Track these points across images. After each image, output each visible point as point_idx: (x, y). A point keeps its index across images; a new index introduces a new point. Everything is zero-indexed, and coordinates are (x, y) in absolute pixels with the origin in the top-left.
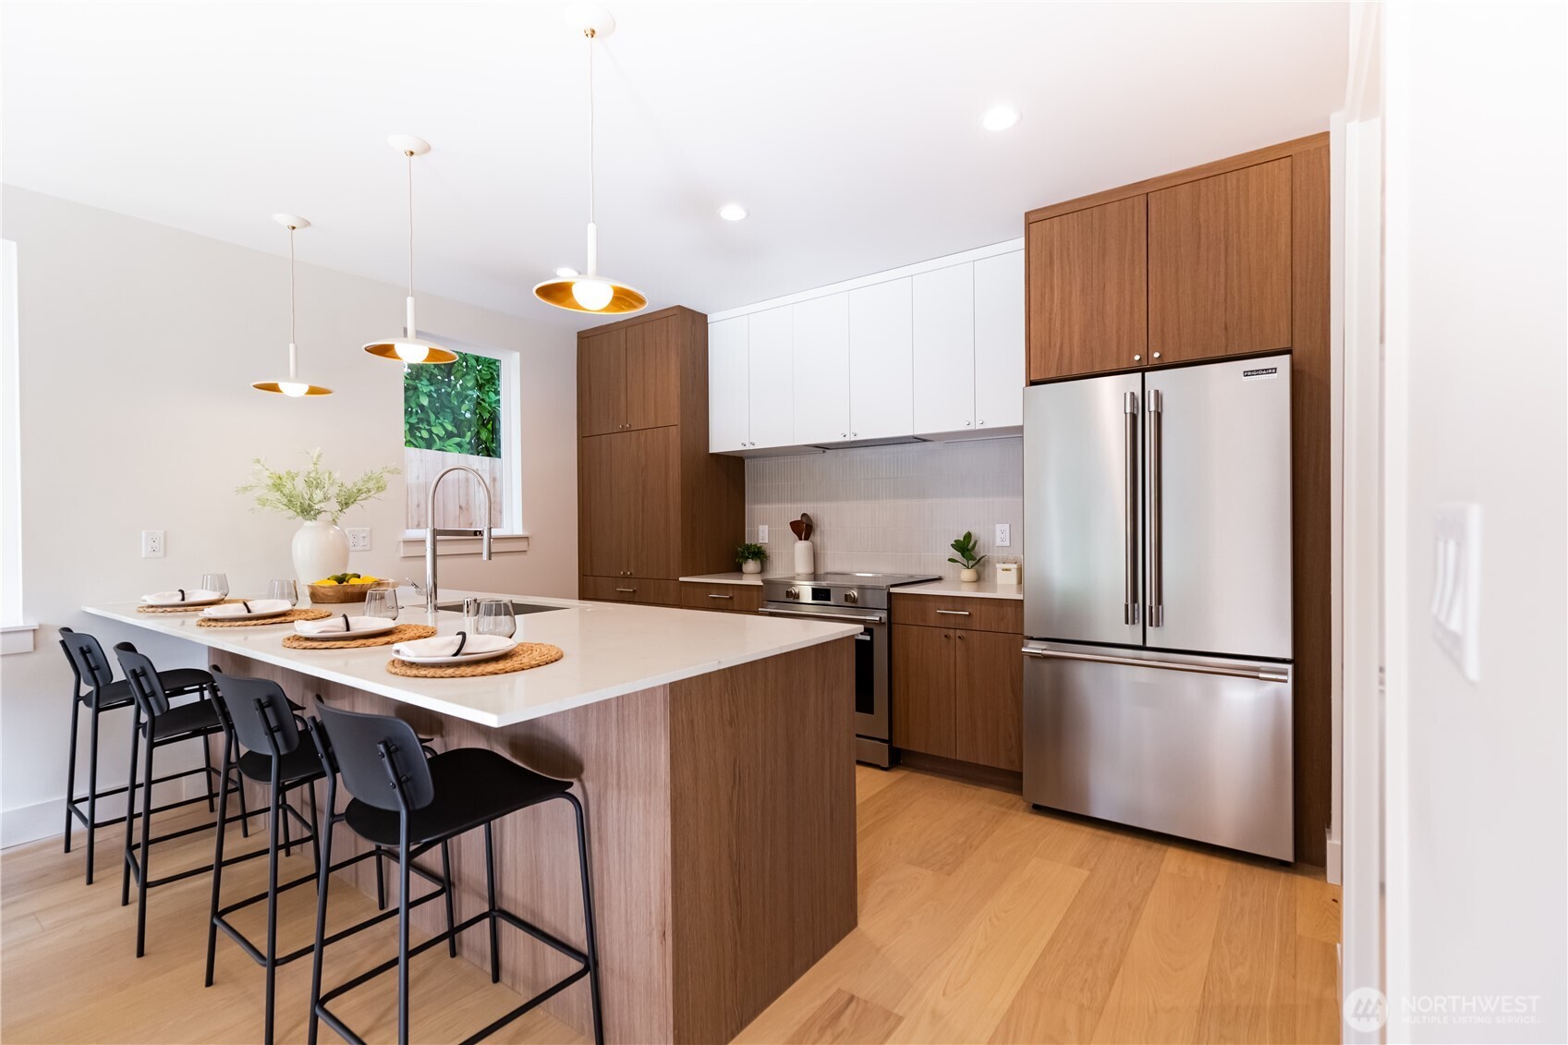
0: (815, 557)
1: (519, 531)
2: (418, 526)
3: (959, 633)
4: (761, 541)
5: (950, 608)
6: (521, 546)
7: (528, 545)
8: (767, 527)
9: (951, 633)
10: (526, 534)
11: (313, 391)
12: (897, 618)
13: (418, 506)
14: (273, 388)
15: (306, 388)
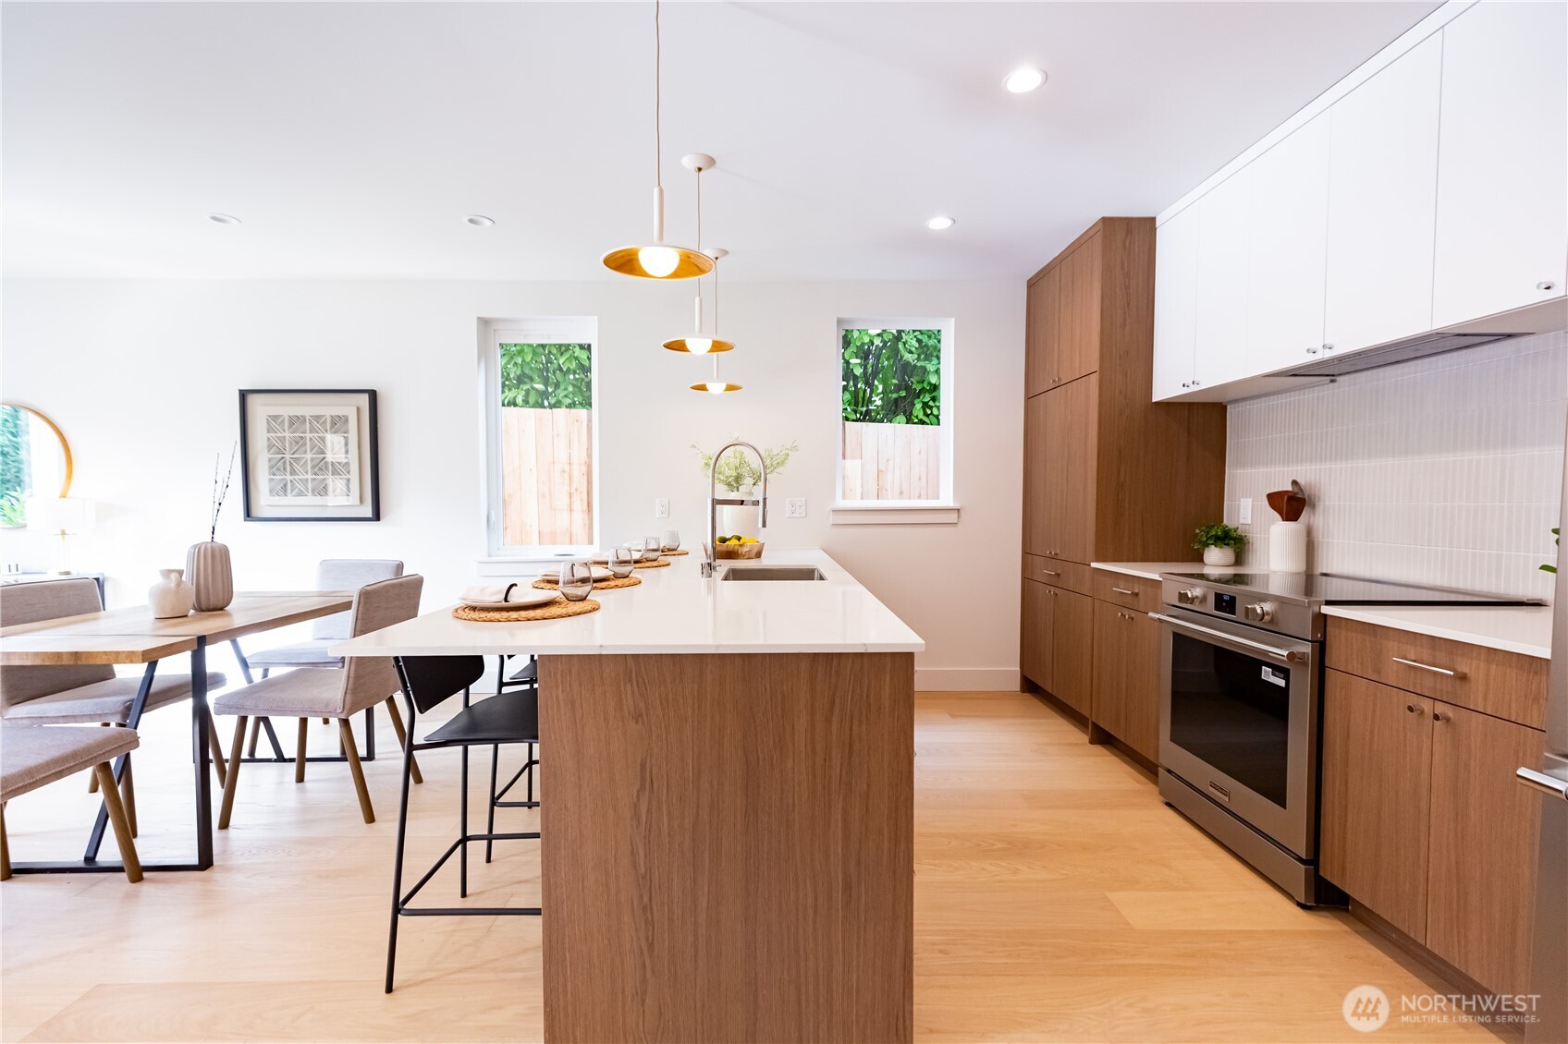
0: (1310, 548)
1: (951, 504)
2: (919, 497)
3: (1440, 708)
4: (1242, 521)
5: (1425, 658)
6: (952, 518)
7: (959, 517)
8: (1251, 500)
9: (1426, 705)
10: (957, 506)
11: (730, 388)
12: (1334, 657)
13: (920, 479)
14: (702, 388)
15: (723, 386)
